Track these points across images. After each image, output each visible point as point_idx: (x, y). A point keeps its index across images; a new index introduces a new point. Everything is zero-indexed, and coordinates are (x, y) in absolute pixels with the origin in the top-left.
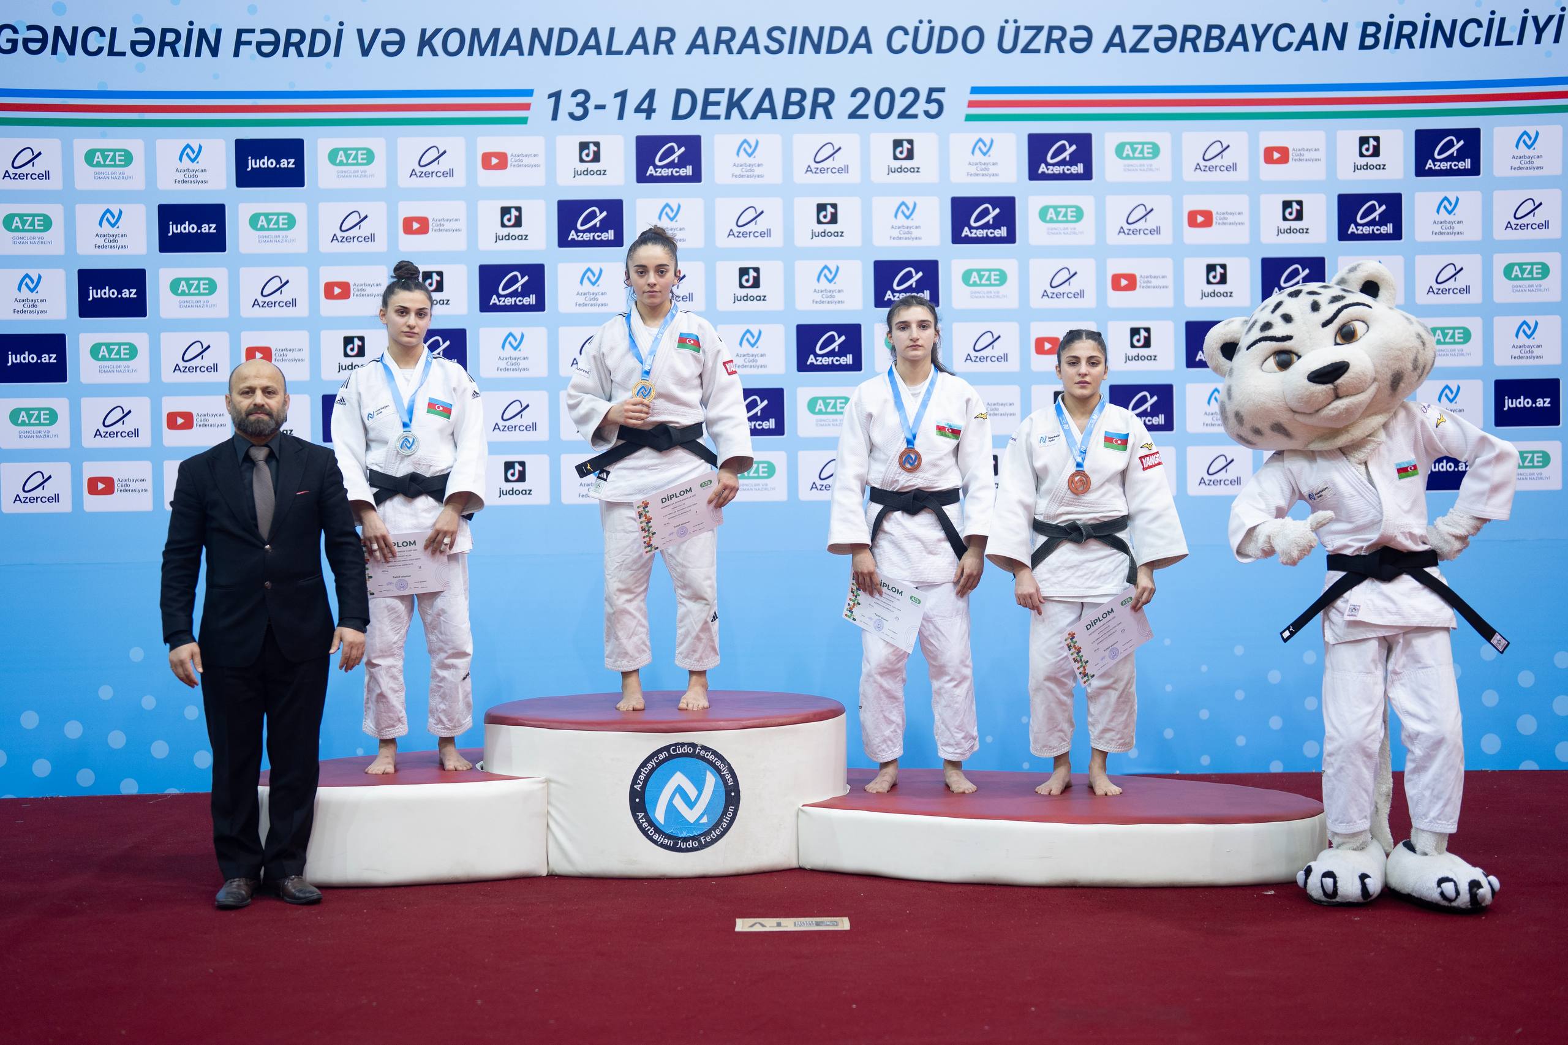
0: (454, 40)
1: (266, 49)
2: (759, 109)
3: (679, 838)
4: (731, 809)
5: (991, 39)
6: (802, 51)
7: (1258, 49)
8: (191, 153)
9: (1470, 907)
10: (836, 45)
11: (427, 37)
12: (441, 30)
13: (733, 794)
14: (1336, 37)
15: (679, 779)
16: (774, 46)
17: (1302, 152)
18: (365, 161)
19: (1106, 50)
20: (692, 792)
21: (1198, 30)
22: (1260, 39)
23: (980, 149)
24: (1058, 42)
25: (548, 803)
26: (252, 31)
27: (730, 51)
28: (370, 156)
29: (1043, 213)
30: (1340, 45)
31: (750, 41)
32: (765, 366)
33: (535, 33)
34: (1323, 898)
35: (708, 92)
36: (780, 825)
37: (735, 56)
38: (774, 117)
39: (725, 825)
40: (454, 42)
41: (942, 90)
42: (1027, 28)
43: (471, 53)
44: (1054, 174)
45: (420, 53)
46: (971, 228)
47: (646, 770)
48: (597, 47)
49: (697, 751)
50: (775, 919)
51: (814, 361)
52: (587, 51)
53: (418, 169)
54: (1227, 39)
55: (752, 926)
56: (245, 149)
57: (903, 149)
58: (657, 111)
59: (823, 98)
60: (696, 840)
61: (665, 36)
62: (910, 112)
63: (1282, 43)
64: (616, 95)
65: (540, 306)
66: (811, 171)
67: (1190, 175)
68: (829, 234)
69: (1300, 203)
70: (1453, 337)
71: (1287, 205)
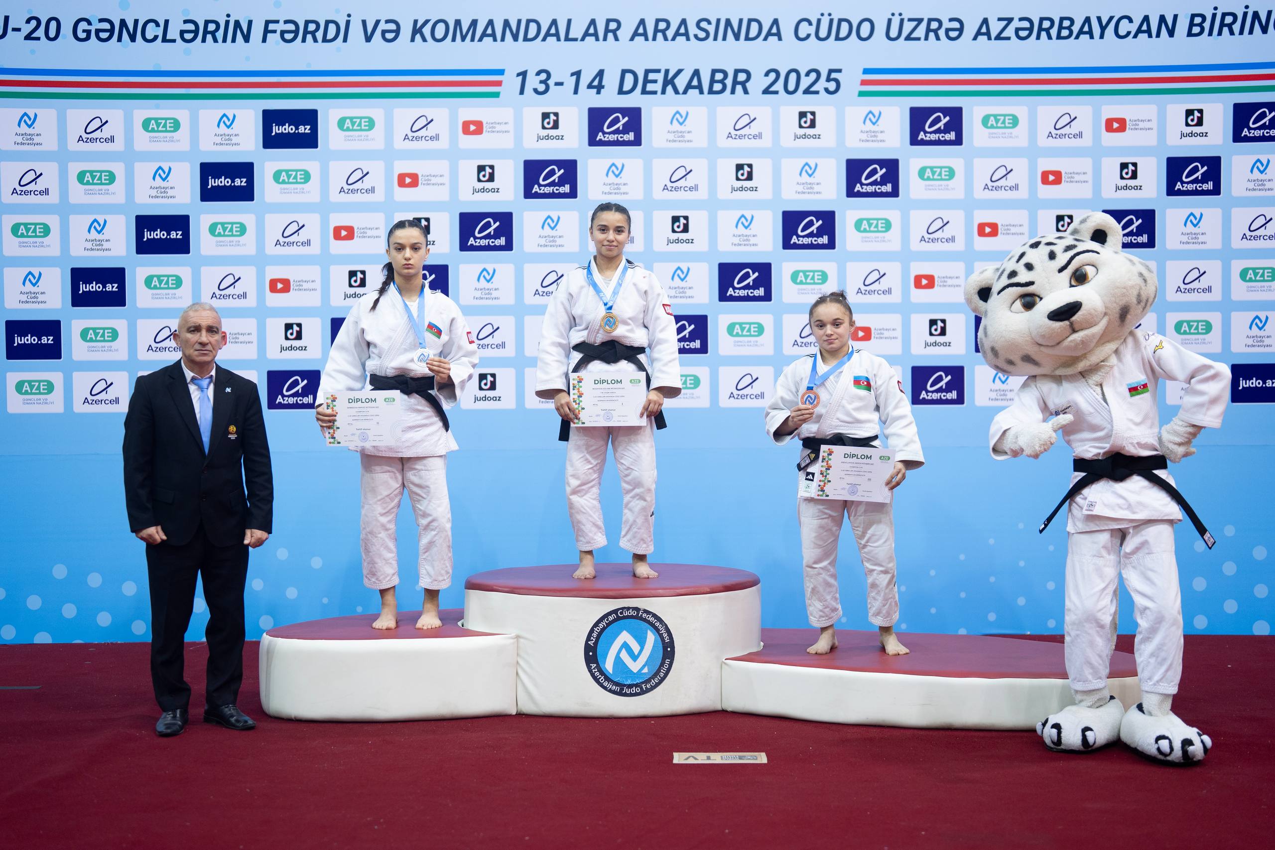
0: (441, 28)
1: (288, 36)
2: (689, 86)
3: (625, 685)
4: (667, 661)
5: (880, 29)
6: (724, 39)
7: (1102, 37)
8: (226, 121)
9: (1182, 761)
10: (753, 34)
11: (418, 26)
12: (429, 20)
13: (669, 649)
14: (1168, 26)
15: (625, 637)
16: (702, 35)
17: (1137, 123)
18: (367, 128)
19: (975, 38)
20: (636, 648)
21: (1052, 21)
22: (1103, 29)
23: (870, 120)
24: (936, 31)
25: (518, 655)
26: (277, 22)
27: (666, 39)
28: (371, 124)
29: (922, 173)
30: (1171, 33)
31: (682, 30)
32: (692, 297)
33: (506, 23)
34: (1052, 746)
35: (647, 72)
36: (707, 675)
37: (669, 43)
38: (701, 92)
39: (662, 675)
40: (440, 31)
41: (839, 71)
42: (910, 20)
43: (454, 40)
44: (931, 140)
45: (413, 40)
46: (862, 184)
47: (598, 629)
48: (557, 35)
49: (640, 613)
50: (705, 753)
51: (733, 293)
52: (549, 38)
53: (410, 134)
54: (1076, 29)
55: (687, 759)
56: (270, 118)
57: (808, 120)
58: (605, 87)
59: (742, 77)
60: (639, 686)
61: (613, 26)
62: (812, 89)
63: (1122, 32)
64: (572, 74)
65: (509, 247)
66: (731, 137)
67: (1043, 141)
68: (746, 189)
69: (1135, 165)
70: (1263, 275)
71: (1124, 166)
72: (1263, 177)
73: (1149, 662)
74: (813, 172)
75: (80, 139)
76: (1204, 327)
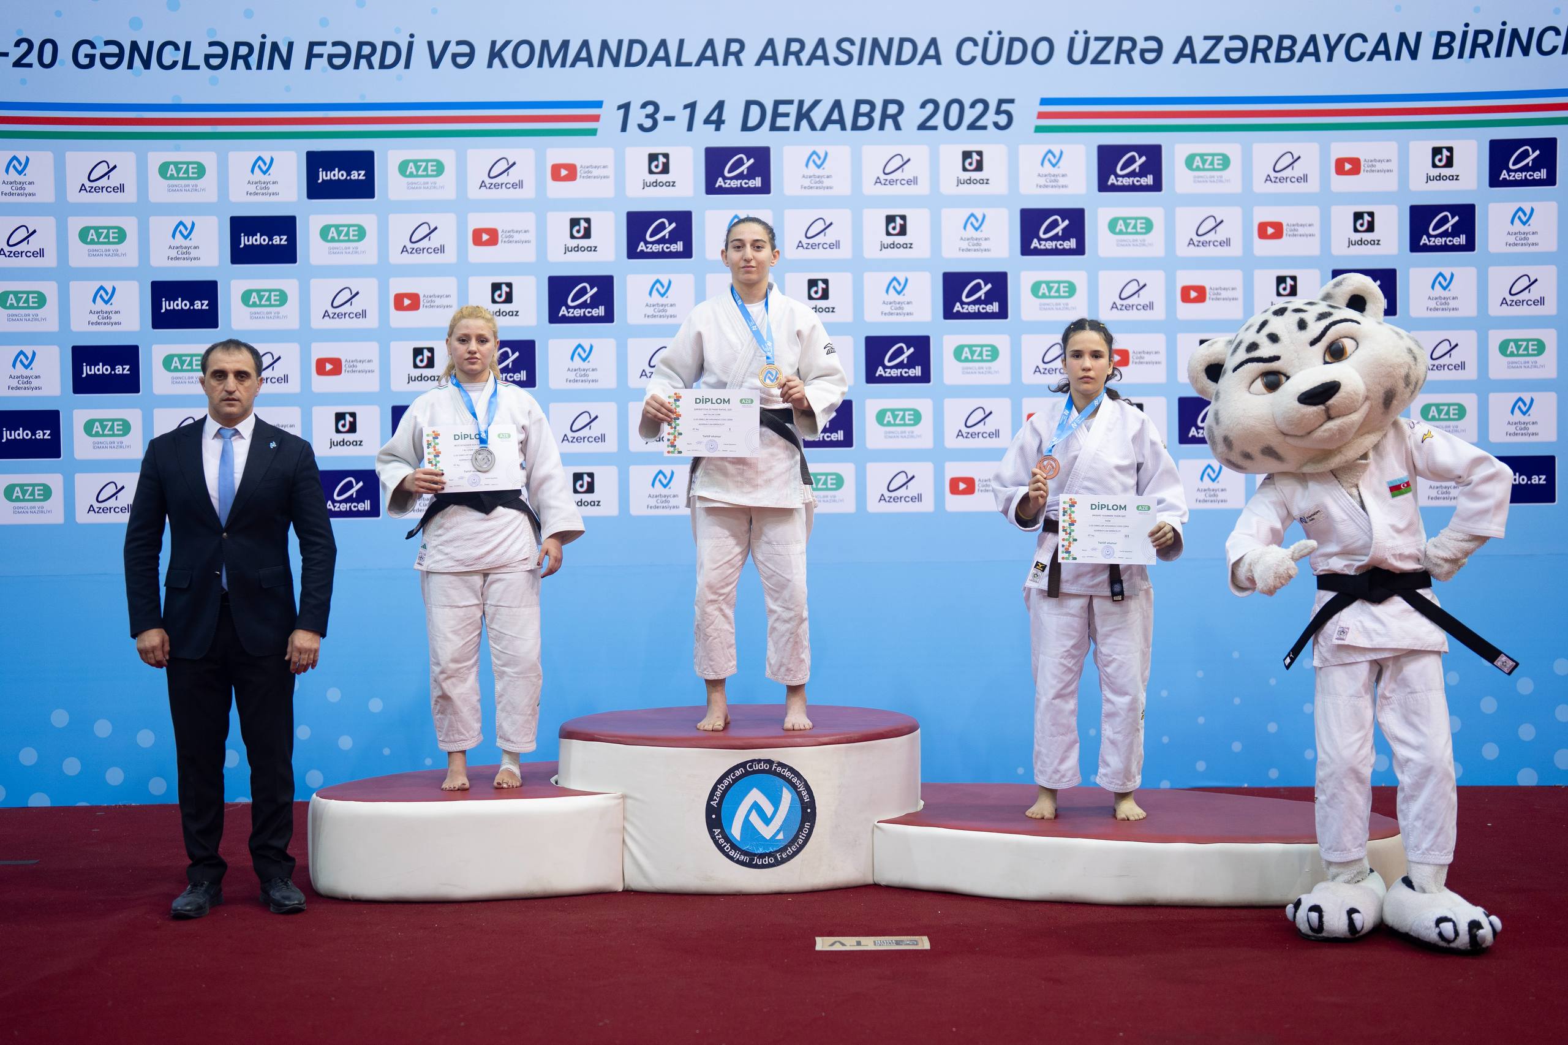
0: (524, 51)
1: (338, 61)
2: (828, 121)
3: (755, 855)
4: (807, 825)
5: (1061, 50)
6: (871, 62)
7: (1330, 59)
8: (263, 166)
9: (1469, 948)
10: (906, 56)
11: (496, 49)
12: (510, 41)
13: (809, 810)
14: (1409, 46)
15: (755, 795)
16: (844, 58)
17: (1374, 163)
18: (435, 173)
19: (1176, 61)
20: (768, 809)
21: (1270, 40)
22: (1332, 49)
23: (1049, 160)
24: (1128, 53)
25: (624, 818)
26: (324, 44)
27: (799, 63)
28: (440, 168)
29: (1112, 225)
30: (1414, 55)
31: (820, 53)
33: (605, 45)
34: (1310, 933)
35: (777, 103)
36: (856, 841)
37: (804, 67)
38: (843, 128)
39: (800, 841)
40: (523, 54)
41: (1012, 101)
42: (1097, 39)
43: (540, 65)
44: (1124, 186)
45: (490, 65)
46: (1040, 239)
47: (722, 787)
48: (666, 58)
49: (774, 767)
50: (854, 938)
51: (883, 373)
52: (656, 63)
53: (488, 181)
54: (1298, 49)
55: (832, 945)
56: (316, 161)
57: (973, 161)
58: (726, 122)
59: (892, 109)
60: (772, 856)
61: (735, 47)
62: (979, 124)
63: (1354, 53)
64: (686, 107)
65: (609, 317)
66: (880, 182)
67: (1260, 186)
68: (898, 246)
69: (1371, 214)
70: (1526, 349)
71: (1358, 216)
72: (1525, 229)
73: (1414, 826)
74: (980, 226)
75: (83, 188)
76: (1457, 412)
